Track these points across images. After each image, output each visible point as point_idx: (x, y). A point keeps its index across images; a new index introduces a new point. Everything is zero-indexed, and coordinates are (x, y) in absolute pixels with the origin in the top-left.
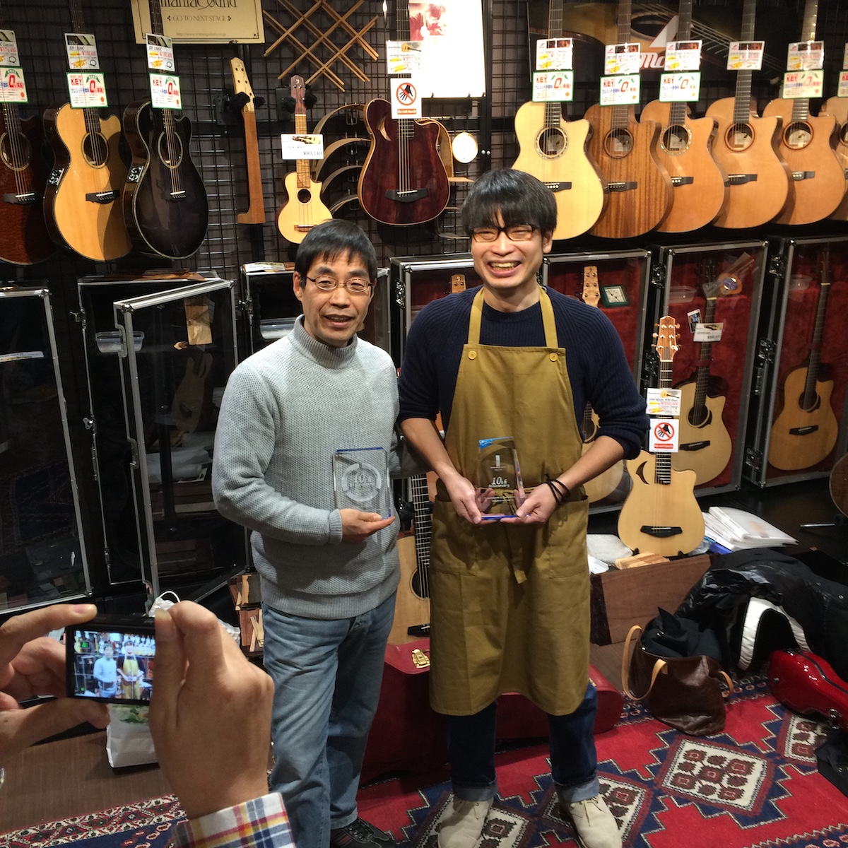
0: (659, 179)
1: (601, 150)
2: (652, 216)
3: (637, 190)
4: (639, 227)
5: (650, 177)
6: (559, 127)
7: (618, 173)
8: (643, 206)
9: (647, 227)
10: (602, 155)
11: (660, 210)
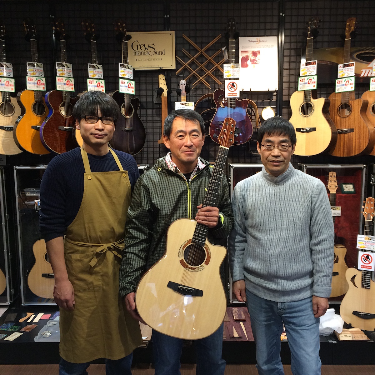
0: (365, 127)
1: (336, 114)
2: (362, 145)
3: (354, 133)
4: (355, 151)
5: (360, 126)
6: (310, 102)
7: (344, 125)
8: (357, 140)
9: (359, 151)
10: (337, 116)
11: (366, 142)
